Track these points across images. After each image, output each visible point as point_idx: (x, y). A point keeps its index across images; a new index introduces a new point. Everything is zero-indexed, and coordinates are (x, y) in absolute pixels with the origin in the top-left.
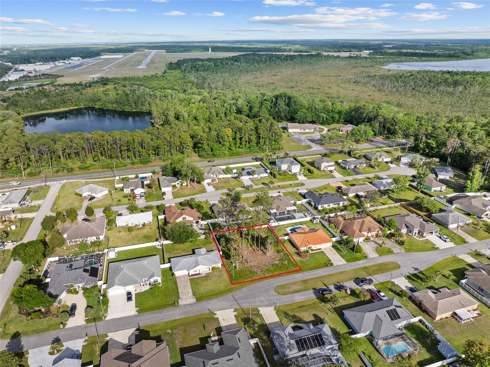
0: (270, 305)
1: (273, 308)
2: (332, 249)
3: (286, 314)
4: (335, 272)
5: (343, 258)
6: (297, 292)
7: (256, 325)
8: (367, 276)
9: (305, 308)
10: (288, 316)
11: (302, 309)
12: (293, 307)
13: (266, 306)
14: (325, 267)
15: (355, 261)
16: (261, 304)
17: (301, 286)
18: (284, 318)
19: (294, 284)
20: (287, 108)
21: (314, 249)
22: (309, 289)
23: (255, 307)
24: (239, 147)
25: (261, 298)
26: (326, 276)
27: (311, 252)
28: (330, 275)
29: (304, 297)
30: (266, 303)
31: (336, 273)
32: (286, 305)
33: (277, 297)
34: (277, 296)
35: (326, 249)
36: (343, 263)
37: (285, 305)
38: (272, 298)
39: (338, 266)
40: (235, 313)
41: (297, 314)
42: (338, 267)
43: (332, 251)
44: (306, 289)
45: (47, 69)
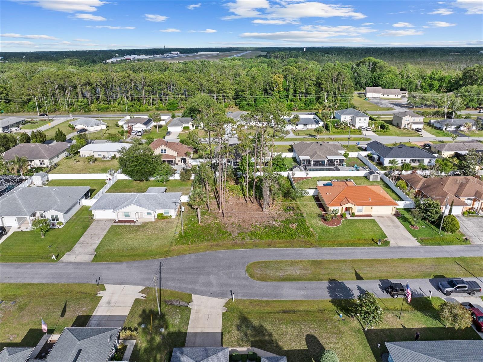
0: (222, 295)
1: (224, 301)
2: (395, 218)
3: (244, 321)
4: (390, 256)
5: (414, 236)
6: (294, 280)
7: (163, 330)
8: (465, 276)
9: (293, 317)
10: (247, 326)
11: (288, 317)
12: (268, 309)
13: (212, 295)
14: (371, 245)
15: (440, 244)
16: (204, 289)
17: (306, 270)
18: (234, 328)
19: (293, 264)
20: (370, 74)
21: (356, 213)
22: (321, 280)
23: (188, 292)
24: (291, 100)
25: (212, 278)
26: (369, 260)
27: (348, 217)
28: (376, 261)
29: (302, 292)
30: (215, 289)
31: (393, 260)
32: (255, 301)
33: (245, 283)
34: (245, 279)
35: (382, 217)
36: (411, 244)
37: (251, 302)
38: (233, 282)
39: (399, 247)
40: (140, 296)
41: (268, 326)
42: (399, 250)
43: (393, 222)
44: (314, 278)
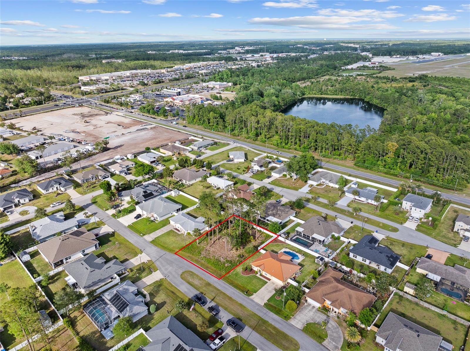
1: (163, 277)
3: (159, 286)
5: (268, 301)
7: (138, 275)
9: (171, 295)
10: (157, 288)
12: (169, 288)
13: (163, 274)
14: (243, 292)
17: (201, 284)
18: (154, 286)
19: (201, 279)
21: (264, 275)
23: (159, 268)
25: (170, 268)
27: (258, 275)
29: (186, 290)
30: (166, 272)
34: (179, 275)
35: (273, 284)
36: (260, 302)
37: (169, 283)
38: (174, 273)
40: (146, 262)
41: (161, 292)
43: (274, 289)
44: (198, 289)
45: (394, 62)
